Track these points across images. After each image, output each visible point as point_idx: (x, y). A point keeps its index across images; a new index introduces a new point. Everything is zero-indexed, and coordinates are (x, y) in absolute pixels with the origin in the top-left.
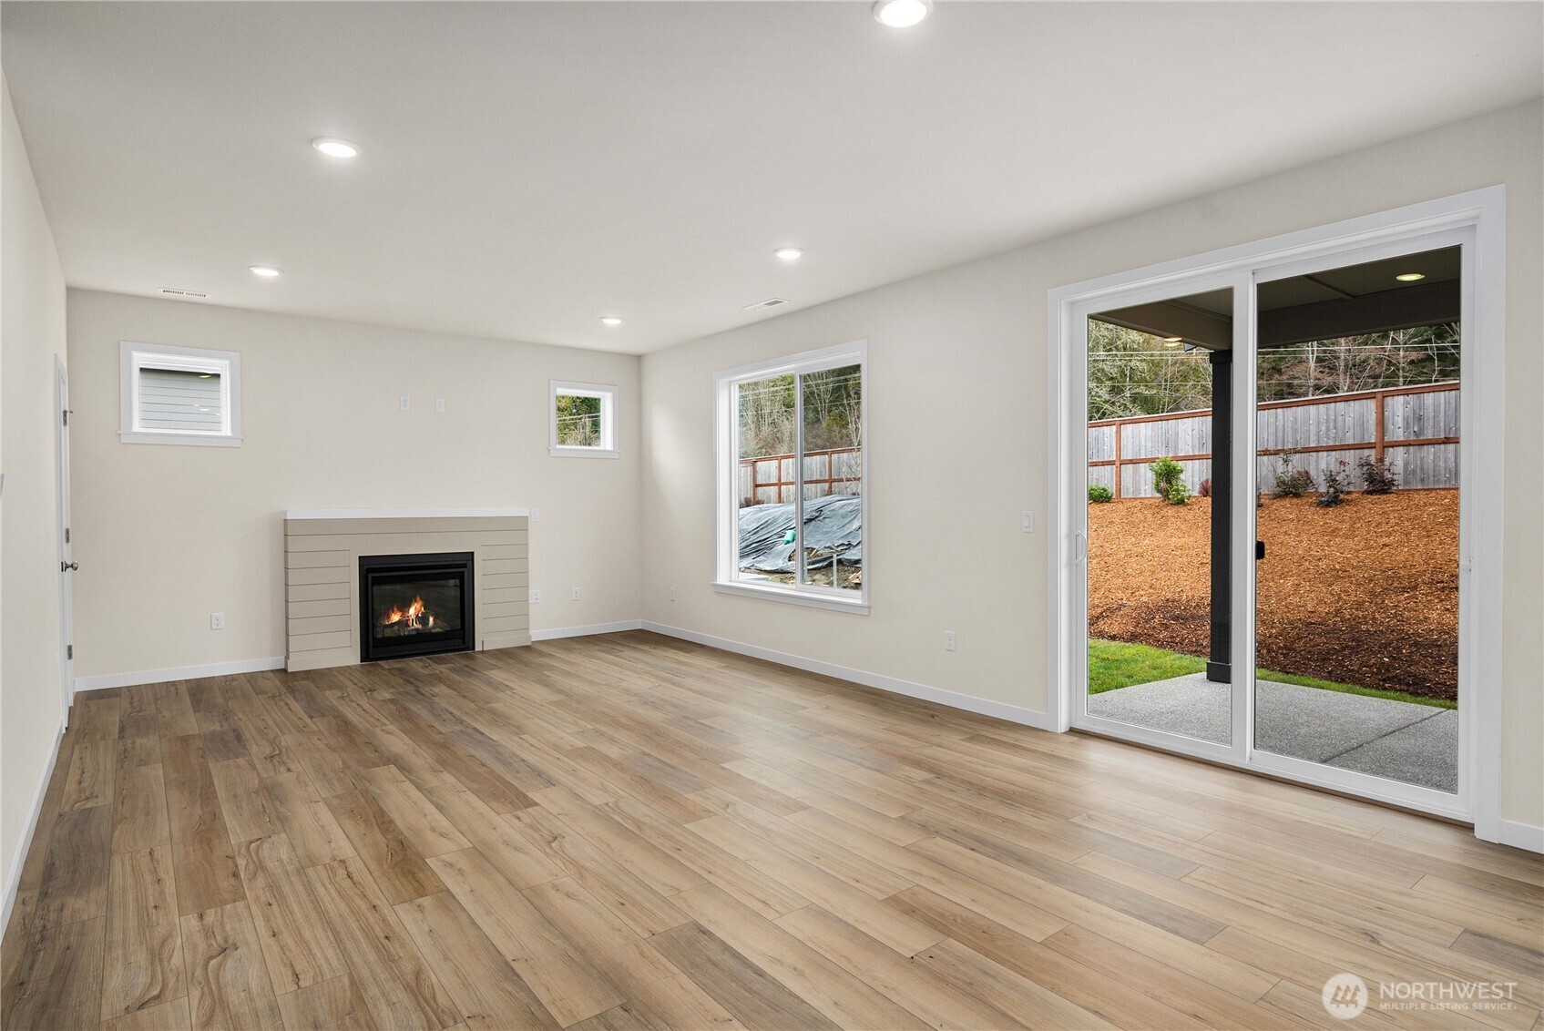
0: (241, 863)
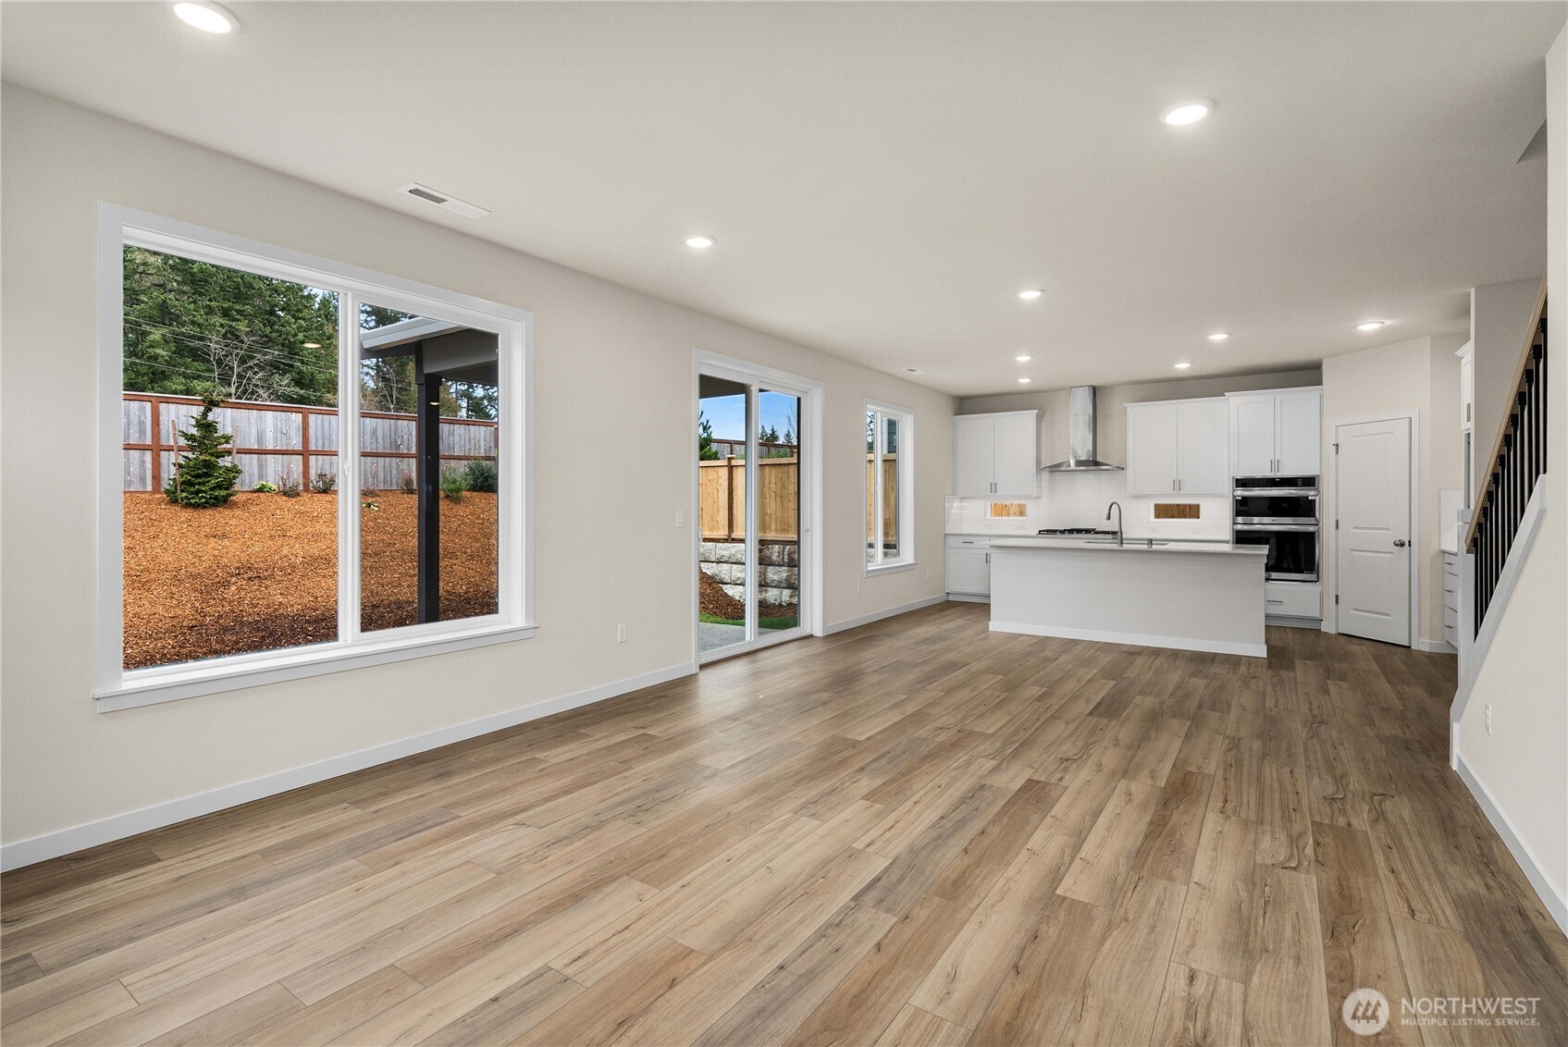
0: (1309, 850)
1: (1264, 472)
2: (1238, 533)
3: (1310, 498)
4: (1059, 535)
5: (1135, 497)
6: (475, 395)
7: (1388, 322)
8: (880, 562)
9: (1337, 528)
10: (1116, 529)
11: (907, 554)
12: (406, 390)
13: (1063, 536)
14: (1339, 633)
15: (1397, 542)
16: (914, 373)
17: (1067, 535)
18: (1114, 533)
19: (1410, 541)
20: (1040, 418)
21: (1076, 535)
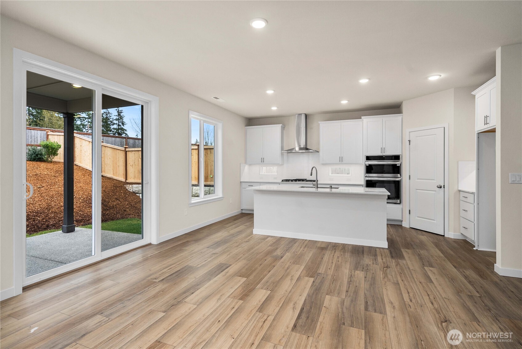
1: (378, 153)
2: (367, 181)
3: (397, 165)
4: (290, 182)
5: (323, 164)
6: (77, 123)
7: (443, 75)
8: (202, 197)
9: (410, 179)
10: (315, 179)
11: (219, 192)
12: (43, 120)
13: (292, 182)
14: (411, 228)
15: (439, 186)
16: (218, 100)
17: (294, 182)
18: (314, 181)
19: (444, 186)
20: (283, 128)
21: (298, 182)
